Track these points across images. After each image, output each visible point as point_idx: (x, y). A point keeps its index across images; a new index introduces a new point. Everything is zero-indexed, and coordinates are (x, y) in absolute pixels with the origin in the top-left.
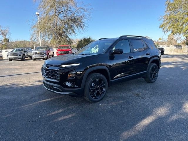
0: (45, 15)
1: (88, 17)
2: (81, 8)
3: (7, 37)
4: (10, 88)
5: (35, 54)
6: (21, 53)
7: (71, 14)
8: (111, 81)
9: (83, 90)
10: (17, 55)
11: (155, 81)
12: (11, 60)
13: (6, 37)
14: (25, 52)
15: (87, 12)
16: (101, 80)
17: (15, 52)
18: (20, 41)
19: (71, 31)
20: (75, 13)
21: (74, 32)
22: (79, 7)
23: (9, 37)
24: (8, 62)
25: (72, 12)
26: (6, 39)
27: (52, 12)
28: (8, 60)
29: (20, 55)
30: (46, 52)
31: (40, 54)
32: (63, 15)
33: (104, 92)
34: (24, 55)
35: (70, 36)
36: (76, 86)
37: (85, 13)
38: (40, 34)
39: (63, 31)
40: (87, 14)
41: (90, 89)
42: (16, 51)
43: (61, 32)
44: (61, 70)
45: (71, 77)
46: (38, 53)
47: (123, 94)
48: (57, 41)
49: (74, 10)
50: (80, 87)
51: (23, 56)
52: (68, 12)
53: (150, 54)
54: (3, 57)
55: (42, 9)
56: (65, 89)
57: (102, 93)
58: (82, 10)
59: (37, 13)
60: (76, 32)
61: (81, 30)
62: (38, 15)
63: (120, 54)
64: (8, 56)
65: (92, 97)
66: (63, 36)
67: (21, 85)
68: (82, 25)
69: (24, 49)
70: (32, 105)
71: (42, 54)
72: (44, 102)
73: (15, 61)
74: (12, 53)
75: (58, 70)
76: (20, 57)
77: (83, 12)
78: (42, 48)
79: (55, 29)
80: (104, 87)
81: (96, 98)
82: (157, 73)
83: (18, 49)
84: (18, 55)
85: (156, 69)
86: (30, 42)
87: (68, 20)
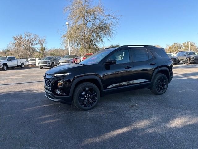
0: (74, 24)
1: (116, 24)
2: (109, 16)
3: (44, 46)
4: (25, 93)
5: (63, 62)
6: (50, 61)
7: (99, 22)
8: (104, 90)
9: (72, 97)
10: (46, 63)
11: (163, 93)
12: (41, 68)
13: (42, 46)
14: (54, 60)
15: (115, 19)
16: (91, 90)
17: (45, 60)
18: (56, 50)
19: (98, 39)
20: (104, 20)
21: (102, 40)
22: (108, 15)
23: (45, 46)
24: (39, 69)
25: (100, 20)
26: (43, 48)
27: (81, 21)
28: (39, 68)
29: (49, 63)
30: (72, 61)
31: (67, 62)
32: (91, 23)
33: (95, 101)
34: (53, 63)
35: (98, 45)
36: (64, 94)
37: (113, 20)
38: (69, 43)
39: (91, 39)
40: (115, 21)
41: (80, 97)
42: (47, 59)
43: (89, 40)
44: (53, 78)
45: (60, 85)
46: (65, 61)
47: (119, 105)
48: (85, 50)
49: (102, 18)
50: (69, 95)
51: (52, 65)
52: (96, 20)
53: (155, 64)
54: (36, 65)
55: (71, 18)
56: (56, 96)
57: (93, 102)
58: (110, 18)
59: (67, 23)
60: (103, 40)
61: (109, 38)
62: (68, 24)
63: (112, 64)
64: (39, 64)
65: (82, 105)
66: (91, 45)
67: (35, 91)
68: (110, 33)
69: (54, 57)
70: (31, 109)
71: (69, 62)
72: (43, 107)
73: (45, 69)
74: (43, 61)
75: (51, 79)
76: (49, 65)
77: (111, 19)
78: (70, 56)
79: (83, 37)
80: (96, 96)
81: (86, 107)
82: (167, 84)
83: (48, 58)
84: (48, 63)
85: (165, 80)
86: (64, 50)
87: (96, 28)
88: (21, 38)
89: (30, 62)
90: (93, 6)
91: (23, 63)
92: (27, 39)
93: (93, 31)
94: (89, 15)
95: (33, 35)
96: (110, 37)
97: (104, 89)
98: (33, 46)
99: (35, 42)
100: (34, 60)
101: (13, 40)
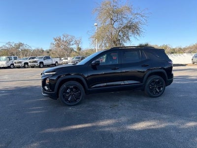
0: (102, 25)
2: (138, 14)
3: (80, 47)
6: (78, 60)
13: (78, 46)
15: (144, 17)
17: (74, 60)
19: (125, 38)
20: (132, 19)
21: (129, 39)
22: (136, 13)
25: (128, 19)
27: (108, 21)
36: (50, 90)
37: (141, 18)
39: (118, 39)
40: (144, 20)
41: (64, 94)
49: (130, 17)
52: (124, 19)
58: (138, 16)
59: (96, 24)
60: (131, 39)
62: (97, 25)
68: (138, 32)
74: (71, 61)
79: (110, 37)
81: (70, 103)
87: (124, 28)
88: (60, 39)
89: (64, 60)
90: (120, 6)
91: (56, 62)
92: (65, 39)
93: (120, 31)
94: (116, 15)
95: (69, 36)
96: (138, 36)
97: (89, 88)
98: (71, 47)
99: (71, 43)
100: (67, 59)
101: (54, 41)
